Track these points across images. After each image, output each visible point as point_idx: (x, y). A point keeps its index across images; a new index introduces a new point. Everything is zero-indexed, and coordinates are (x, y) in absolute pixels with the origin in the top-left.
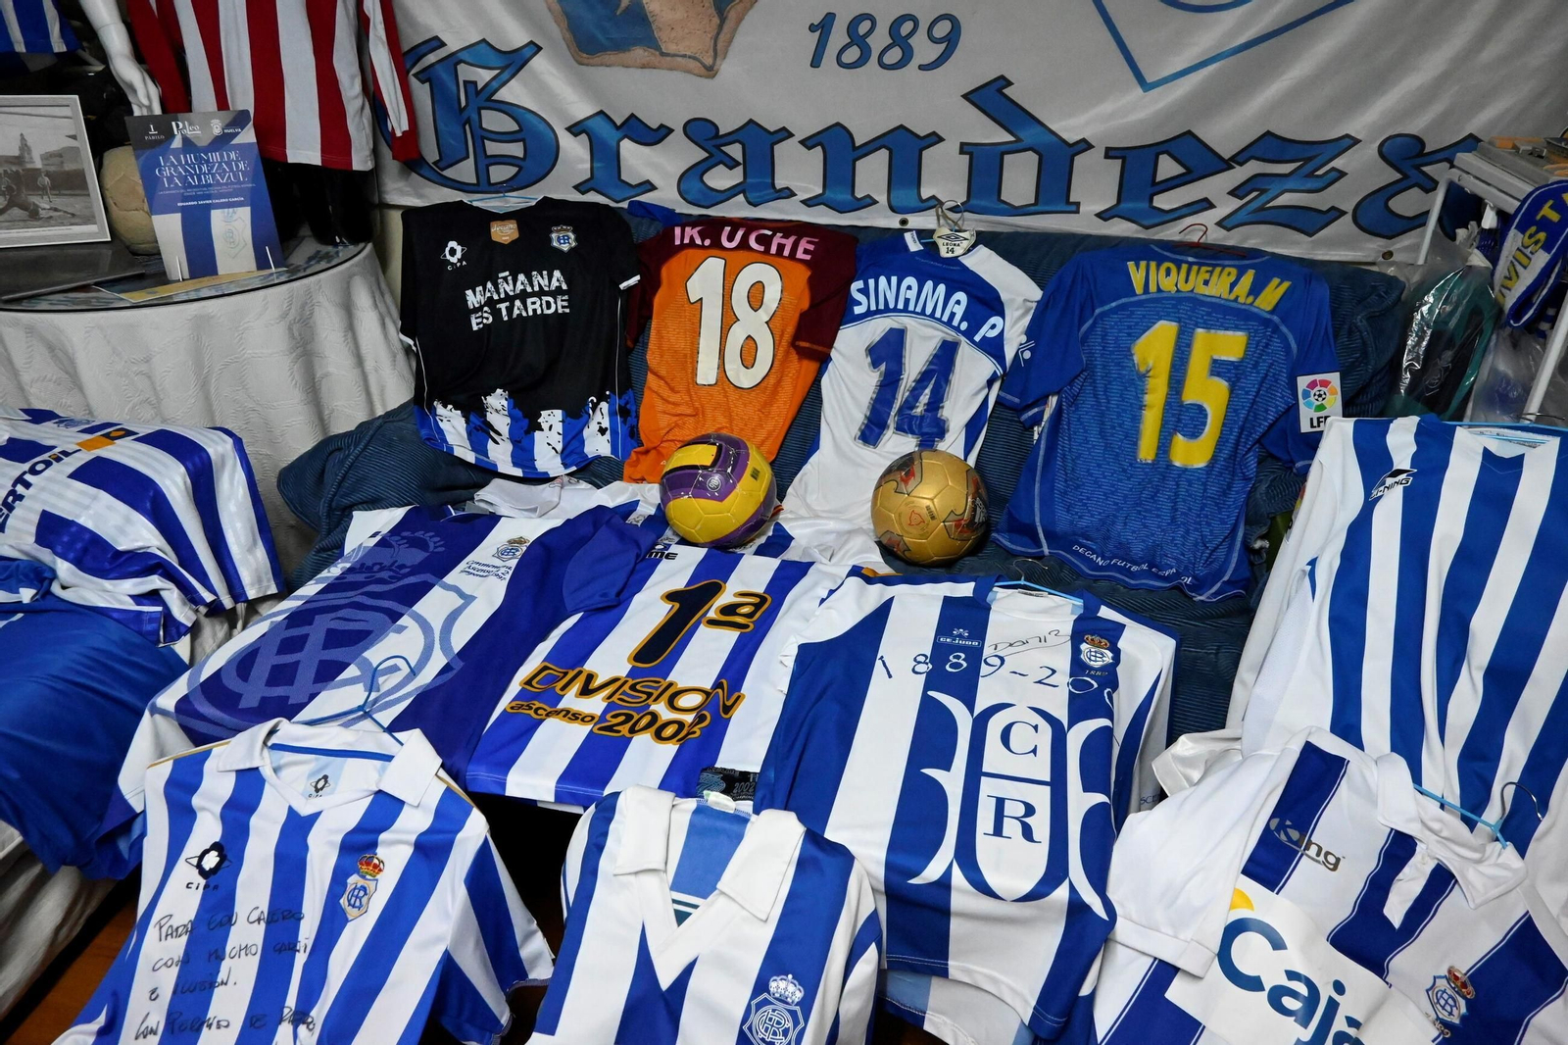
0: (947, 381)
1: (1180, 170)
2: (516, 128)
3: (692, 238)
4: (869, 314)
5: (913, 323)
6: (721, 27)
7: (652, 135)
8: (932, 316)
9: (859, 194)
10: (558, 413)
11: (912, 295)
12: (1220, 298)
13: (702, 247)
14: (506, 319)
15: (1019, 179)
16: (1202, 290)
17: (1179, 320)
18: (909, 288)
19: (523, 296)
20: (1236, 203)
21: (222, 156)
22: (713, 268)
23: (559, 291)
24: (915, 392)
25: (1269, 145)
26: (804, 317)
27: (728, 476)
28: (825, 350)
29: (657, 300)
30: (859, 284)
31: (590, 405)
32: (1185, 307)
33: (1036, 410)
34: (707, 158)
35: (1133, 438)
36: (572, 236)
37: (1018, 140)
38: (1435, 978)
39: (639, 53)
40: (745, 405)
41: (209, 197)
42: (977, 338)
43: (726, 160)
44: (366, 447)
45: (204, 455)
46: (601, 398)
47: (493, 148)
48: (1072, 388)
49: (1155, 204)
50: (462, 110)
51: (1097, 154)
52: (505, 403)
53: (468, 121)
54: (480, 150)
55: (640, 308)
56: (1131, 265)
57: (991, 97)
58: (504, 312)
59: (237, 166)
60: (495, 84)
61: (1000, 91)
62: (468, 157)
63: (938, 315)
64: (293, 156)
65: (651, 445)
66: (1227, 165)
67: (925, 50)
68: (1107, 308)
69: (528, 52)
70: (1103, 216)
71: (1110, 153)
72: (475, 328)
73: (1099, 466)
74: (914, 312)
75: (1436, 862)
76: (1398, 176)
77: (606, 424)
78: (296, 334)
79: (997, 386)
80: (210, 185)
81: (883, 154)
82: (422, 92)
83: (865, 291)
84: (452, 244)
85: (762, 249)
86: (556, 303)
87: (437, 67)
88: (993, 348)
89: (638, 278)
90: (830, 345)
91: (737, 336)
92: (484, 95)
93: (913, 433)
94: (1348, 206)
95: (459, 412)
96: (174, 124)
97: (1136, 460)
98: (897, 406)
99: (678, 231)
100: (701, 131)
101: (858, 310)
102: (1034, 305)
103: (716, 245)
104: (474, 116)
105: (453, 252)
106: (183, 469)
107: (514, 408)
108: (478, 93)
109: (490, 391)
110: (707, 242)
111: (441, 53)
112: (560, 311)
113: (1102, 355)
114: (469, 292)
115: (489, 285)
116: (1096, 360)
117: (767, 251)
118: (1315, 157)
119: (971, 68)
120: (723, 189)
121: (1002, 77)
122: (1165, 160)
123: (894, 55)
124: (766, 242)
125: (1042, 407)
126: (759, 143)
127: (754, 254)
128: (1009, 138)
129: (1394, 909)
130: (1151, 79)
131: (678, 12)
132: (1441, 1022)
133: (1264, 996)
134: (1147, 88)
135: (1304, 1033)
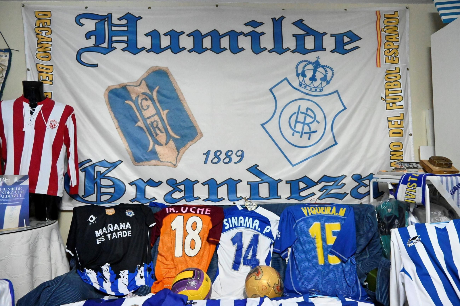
0: (257, 247)
1: (305, 186)
2: (112, 184)
3: (172, 211)
4: (230, 228)
5: (244, 230)
6: (178, 154)
7: (156, 184)
8: (249, 227)
10: (126, 272)
11: (242, 222)
12: (329, 214)
13: (176, 213)
14: (110, 239)
15: (264, 190)
16: (323, 213)
17: (320, 222)
18: (241, 220)
19: (116, 231)
20: (321, 193)
21: (15, 189)
22: (179, 219)
23: (128, 229)
25: (325, 178)
26: (211, 230)
27: (198, 281)
28: (217, 241)
29: (162, 230)
31: (138, 268)
32: (320, 218)
33: (285, 253)
34: (173, 190)
35: (316, 258)
36: (132, 212)
37: (262, 180)
39: (154, 162)
40: (192, 262)
41: (7, 202)
42: (264, 232)
43: (179, 190)
46: (142, 265)
47: (103, 190)
48: (294, 245)
49: (300, 195)
50: (94, 179)
51: (284, 182)
52: (108, 269)
53: (96, 182)
54: (99, 191)
55: (156, 234)
56: (302, 208)
57: (254, 170)
58: (109, 237)
59: (20, 192)
60: (106, 172)
61: (256, 168)
62: (94, 193)
63: (251, 227)
64: (37, 192)
65: (160, 280)
66: (316, 184)
67: (235, 158)
69: (118, 163)
70: (288, 198)
71: (287, 182)
72: (98, 243)
73: (308, 268)
74: (244, 227)
76: (358, 184)
77: (143, 274)
78: (31, 248)
79: (272, 246)
80: (9, 198)
81: (226, 186)
82: (82, 175)
83: (228, 222)
84: (92, 216)
85: (194, 212)
86: (127, 233)
87: (89, 167)
88: (269, 235)
89: (155, 223)
90: (219, 239)
91: (188, 239)
92: (103, 175)
93: (249, 265)
94: (349, 192)
95: (94, 271)
97: (318, 264)
98: (243, 256)
99: (167, 209)
100: (172, 182)
101: (226, 228)
102: (279, 221)
103: (180, 212)
104: (99, 181)
105: (92, 219)
107: (111, 270)
108: (101, 174)
109: (104, 264)
110: (177, 212)
111: (91, 163)
112: (129, 236)
113: (301, 234)
114: (97, 232)
115: (104, 228)
116: (299, 235)
117: (196, 213)
118: (337, 180)
119: (247, 162)
120: (178, 198)
121: (256, 165)
122: (301, 183)
123: (227, 160)
124: (195, 210)
125: (287, 252)
126: (189, 185)
127: (192, 214)
128: (260, 180)
130: (294, 164)
131: (165, 151)
134: (293, 166)
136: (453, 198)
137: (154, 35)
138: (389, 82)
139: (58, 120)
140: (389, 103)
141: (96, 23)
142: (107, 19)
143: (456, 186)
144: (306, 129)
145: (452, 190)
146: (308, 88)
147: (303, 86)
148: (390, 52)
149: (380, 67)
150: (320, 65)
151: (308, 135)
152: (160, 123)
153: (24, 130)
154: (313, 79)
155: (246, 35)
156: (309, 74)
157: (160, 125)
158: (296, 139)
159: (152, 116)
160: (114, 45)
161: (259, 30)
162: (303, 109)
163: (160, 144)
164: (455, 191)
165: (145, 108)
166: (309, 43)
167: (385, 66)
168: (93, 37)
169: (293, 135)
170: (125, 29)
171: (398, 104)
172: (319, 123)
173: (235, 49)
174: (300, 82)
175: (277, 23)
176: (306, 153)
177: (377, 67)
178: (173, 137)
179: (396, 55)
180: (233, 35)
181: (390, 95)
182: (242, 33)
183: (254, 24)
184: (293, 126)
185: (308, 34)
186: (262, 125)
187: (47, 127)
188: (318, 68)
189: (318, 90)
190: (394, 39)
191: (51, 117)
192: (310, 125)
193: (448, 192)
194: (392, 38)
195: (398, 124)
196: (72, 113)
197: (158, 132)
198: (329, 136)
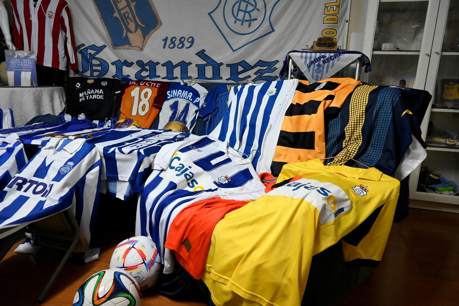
0: (187, 112)
1: (243, 69)
2: (100, 63)
3: (133, 83)
4: (171, 98)
5: (181, 100)
6: (144, 40)
7: (129, 65)
8: (185, 98)
9: (174, 76)
10: (98, 121)
11: (180, 94)
13: (136, 85)
14: (88, 99)
15: (209, 72)
18: (180, 92)
19: (92, 94)
20: (255, 76)
21: (26, 60)
22: (137, 89)
23: (101, 94)
24: (181, 116)
25: (260, 63)
26: (155, 98)
27: (127, 125)
28: (160, 106)
29: (123, 96)
30: (169, 92)
31: (106, 120)
33: (206, 118)
34: (141, 70)
36: (107, 83)
37: (208, 63)
38: (222, 177)
39: (127, 46)
40: (142, 120)
41: (21, 69)
42: (194, 102)
43: (146, 70)
44: (44, 117)
45: (1, 111)
46: (109, 119)
47: (95, 68)
48: (214, 113)
49: (239, 77)
50: (88, 59)
51: (225, 66)
52: (84, 117)
53: (89, 62)
54: (91, 68)
55: (120, 98)
57: (202, 54)
58: (87, 98)
59: (29, 63)
60: (96, 54)
61: (203, 53)
62: (89, 70)
63: (186, 98)
64: (45, 64)
66: (253, 68)
67: (187, 44)
68: (222, 95)
69: (103, 47)
70: (227, 80)
71: (228, 65)
72: (80, 101)
74: (181, 97)
75: (228, 157)
77: (110, 125)
78: (36, 99)
79: (198, 113)
80: (22, 66)
81: (179, 67)
82: (79, 56)
83: (170, 93)
84: (78, 83)
85: (149, 85)
86: (100, 96)
87: (83, 50)
88: (197, 104)
89: (120, 91)
90: (162, 106)
91: (142, 104)
92: (93, 56)
95: (71, 116)
96: (16, 52)
98: (176, 118)
99: (131, 82)
100: (140, 63)
101: (168, 98)
102: (206, 95)
103: (139, 85)
104: (91, 61)
105: (78, 85)
108: (92, 56)
109: (80, 114)
110: (137, 84)
111: (84, 47)
113: (221, 105)
114: (80, 94)
115: (85, 92)
116: (219, 106)
117: (150, 86)
118: (271, 65)
119: (197, 48)
120: (145, 76)
121: (203, 50)
122: (239, 67)
123: (180, 46)
124: (150, 84)
125: (208, 117)
126: (152, 66)
127: (147, 86)
128: (206, 63)
129: (214, 162)
130: (234, 49)
131: (135, 37)
132: (220, 183)
133: (175, 169)
134: (234, 51)
135: (178, 173)
136: (309, 71)
139: (54, 12)
143: (313, 61)
144: (247, 17)
145: (309, 64)
151: (248, 23)
152: (130, 13)
153: (31, 19)
157: (130, 16)
159: (125, 8)
163: (131, 32)
164: (311, 64)
169: (235, 23)
172: (259, 10)
176: (245, 39)
178: (140, 26)
184: (235, 15)
186: (210, 14)
187: (46, 17)
191: (49, 10)
192: (250, 13)
193: (306, 65)
195: (333, 10)
196: (66, 6)
197: (129, 21)
198: (266, 24)
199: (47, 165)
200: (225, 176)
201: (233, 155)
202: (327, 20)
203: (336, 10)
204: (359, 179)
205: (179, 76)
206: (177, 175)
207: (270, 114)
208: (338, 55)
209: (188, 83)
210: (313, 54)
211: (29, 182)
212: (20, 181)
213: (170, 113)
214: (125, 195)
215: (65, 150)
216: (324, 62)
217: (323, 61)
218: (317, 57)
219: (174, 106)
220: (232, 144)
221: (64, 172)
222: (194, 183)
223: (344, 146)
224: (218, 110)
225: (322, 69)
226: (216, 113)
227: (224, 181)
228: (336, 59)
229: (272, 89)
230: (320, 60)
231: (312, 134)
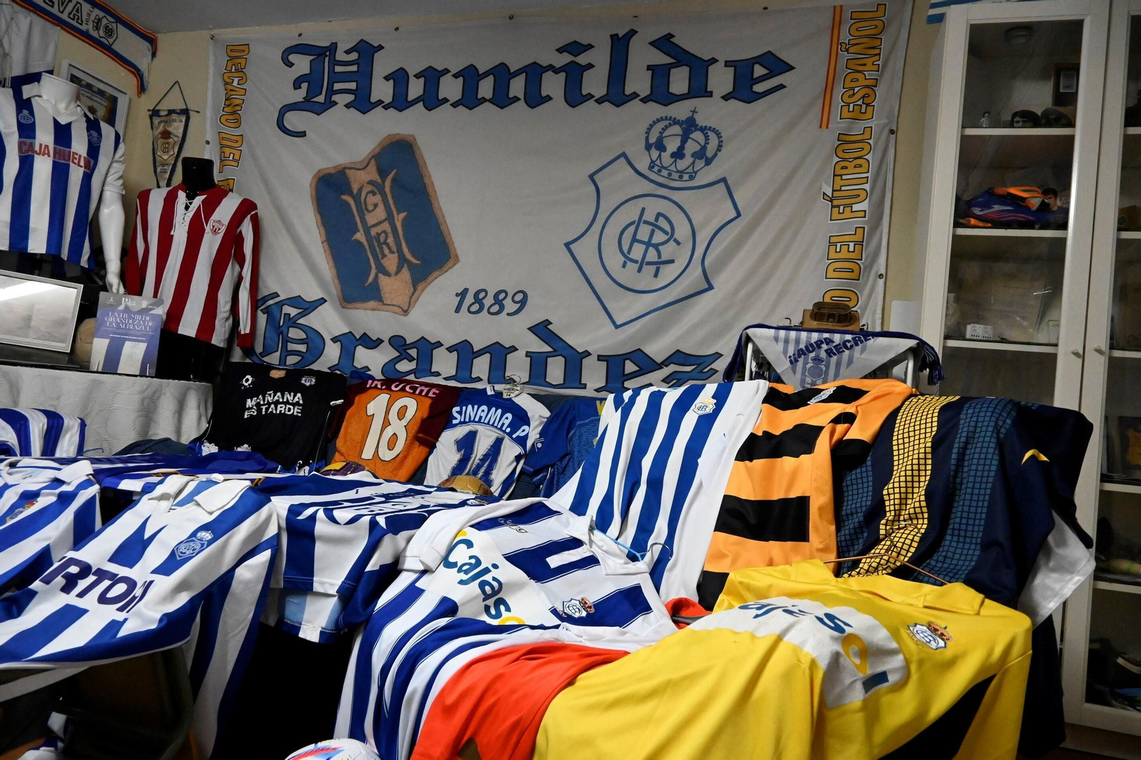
0: (496, 459)
1: (636, 368)
2: (305, 337)
3: (376, 385)
4: (461, 423)
5: (483, 429)
6: (413, 294)
7: (371, 343)
8: (493, 425)
9: (473, 376)
11: (484, 415)
13: (381, 389)
14: (264, 413)
15: (556, 370)
18: (483, 411)
19: (277, 403)
21: (142, 318)
22: (384, 397)
23: (298, 404)
24: (479, 467)
25: (679, 357)
26: (424, 421)
28: (433, 440)
29: (348, 413)
30: (456, 409)
31: (298, 465)
33: (541, 475)
34: (398, 356)
36: (314, 380)
37: (555, 351)
38: (572, 599)
39: (372, 304)
40: (384, 470)
41: (127, 335)
42: (514, 436)
43: (408, 357)
44: (153, 445)
45: (61, 421)
47: (291, 347)
48: (561, 463)
49: (625, 386)
50: (280, 327)
51: (593, 358)
53: (282, 333)
54: (285, 346)
55: (339, 415)
57: (542, 330)
58: (264, 410)
59: (148, 323)
60: (299, 316)
61: (546, 326)
62: (277, 351)
63: (495, 425)
64: (181, 331)
66: (659, 366)
67: (510, 306)
68: (582, 422)
69: (319, 302)
70: (597, 390)
71: (600, 358)
72: (246, 417)
74: (483, 423)
75: (592, 554)
78: (145, 404)
79: (522, 461)
80: (130, 330)
81: (488, 356)
82: (262, 319)
83: (460, 413)
84: (248, 377)
85: (412, 391)
86: (294, 409)
87: (273, 306)
88: (522, 441)
89: (342, 401)
90: (437, 440)
91: (389, 432)
92: (291, 321)
96: (123, 299)
98: (466, 471)
99: (370, 382)
100: (398, 343)
101: (455, 422)
102: (545, 420)
103: (389, 388)
104: (285, 331)
105: (247, 380)
106: (46, 420)
108: (290, 319)
109: (240, 445)
110: (384, 387)
111: (277, 300)
113: (578, 446)
114: (249, 400)
115: (260, 396)
116: (574, 448)
117: (414, 393)
118: (702, 363)
119: (533, 315)
120: (404, 370)
121: (547, 320)
122: (628, 364)
123: (495, 308)
124: (414, 389)
125: (545, 474)
126: (426, 348)
127: (407, 393)
128: (550, 349)
129: (554, 561)
130: (618, 323)
131: (394, 286)
132: (566, 614)
133: (457, 569)
134: (617, 327)
135: (465, 577)
136: (795, 372)
137: (399, 78)
138: (844, 160)
139: (226, 221)
140: (838, 206)
141: (311, 61)
142: (328, 53)
143: (804, 349)
144: (652, 255)
145: (794, 355)
146: (665, 173)
147: (656, 169)
148: (854, 94)
149: (827, 127)
150: (698, 125)
151: (653, 268)
152: (390, 235)
153: (172, 233)
154: (678, 154)
155: (556, 71)
156: (672, 145)
157: (391, 240)
158: (628, 275)
159: (380, 223)
160: (335, 98)
161: (582, 59)
162: (649, 216)
163: (387, 274)
164: (800, 357)
165: (370, 208)
166: (679, 81)
167: (838, 125)
168: (305, 86)
169: (624, 266)
170: (354, 68)
171: (856, 207)
172: (678, 243)
173: (535, 99)
174: (652, 162)
175: (620, 45)
177: (821, 127)
178: (409, 262)
179: (867, 101)
180: (534, 72)
181: (843, 188)
182: (551, 68)
183: (575, 48)
184: (625, 249)
185: (678, 64)
186: (567, 245)
187: (206, 231)
188: (692, 132)
189: (686, 177)
190: (869, 67)
191: (215, 216)
192: (660, 247)
193: (786, 357)
194: (865, 65)
195: (849, 251)
196: (253, 213)
197: (386, 251)
198: (695, 272)
199: (147, 535)
200: (579, 598)
201: (604, 549)
202: (834, 271)
203: (854, 252)
204: (925, 607)
205: (485, 376)
206: (461, 582)
207: (699, 456)
208: (862, 338)
209: (504, 392)
210: (804, 335)
211: (94, 574)
212: (74, 569)
213: (455, 457)
214: (322, 628)
215: (198, 505)
216: (829, 352)
217: (826, 351)
218: (813, 341)
219: (466, 444)
220: (602, 523)
221: (185, 553)
222: (502, 608)
223: (882, 532)
224: (570, 459)
225: (824, 369)
226: (567, 465)
227: (577, 610)
228: (858, 349)
229: (707, 400)
230: (820, 347)
231: (803, 502)
